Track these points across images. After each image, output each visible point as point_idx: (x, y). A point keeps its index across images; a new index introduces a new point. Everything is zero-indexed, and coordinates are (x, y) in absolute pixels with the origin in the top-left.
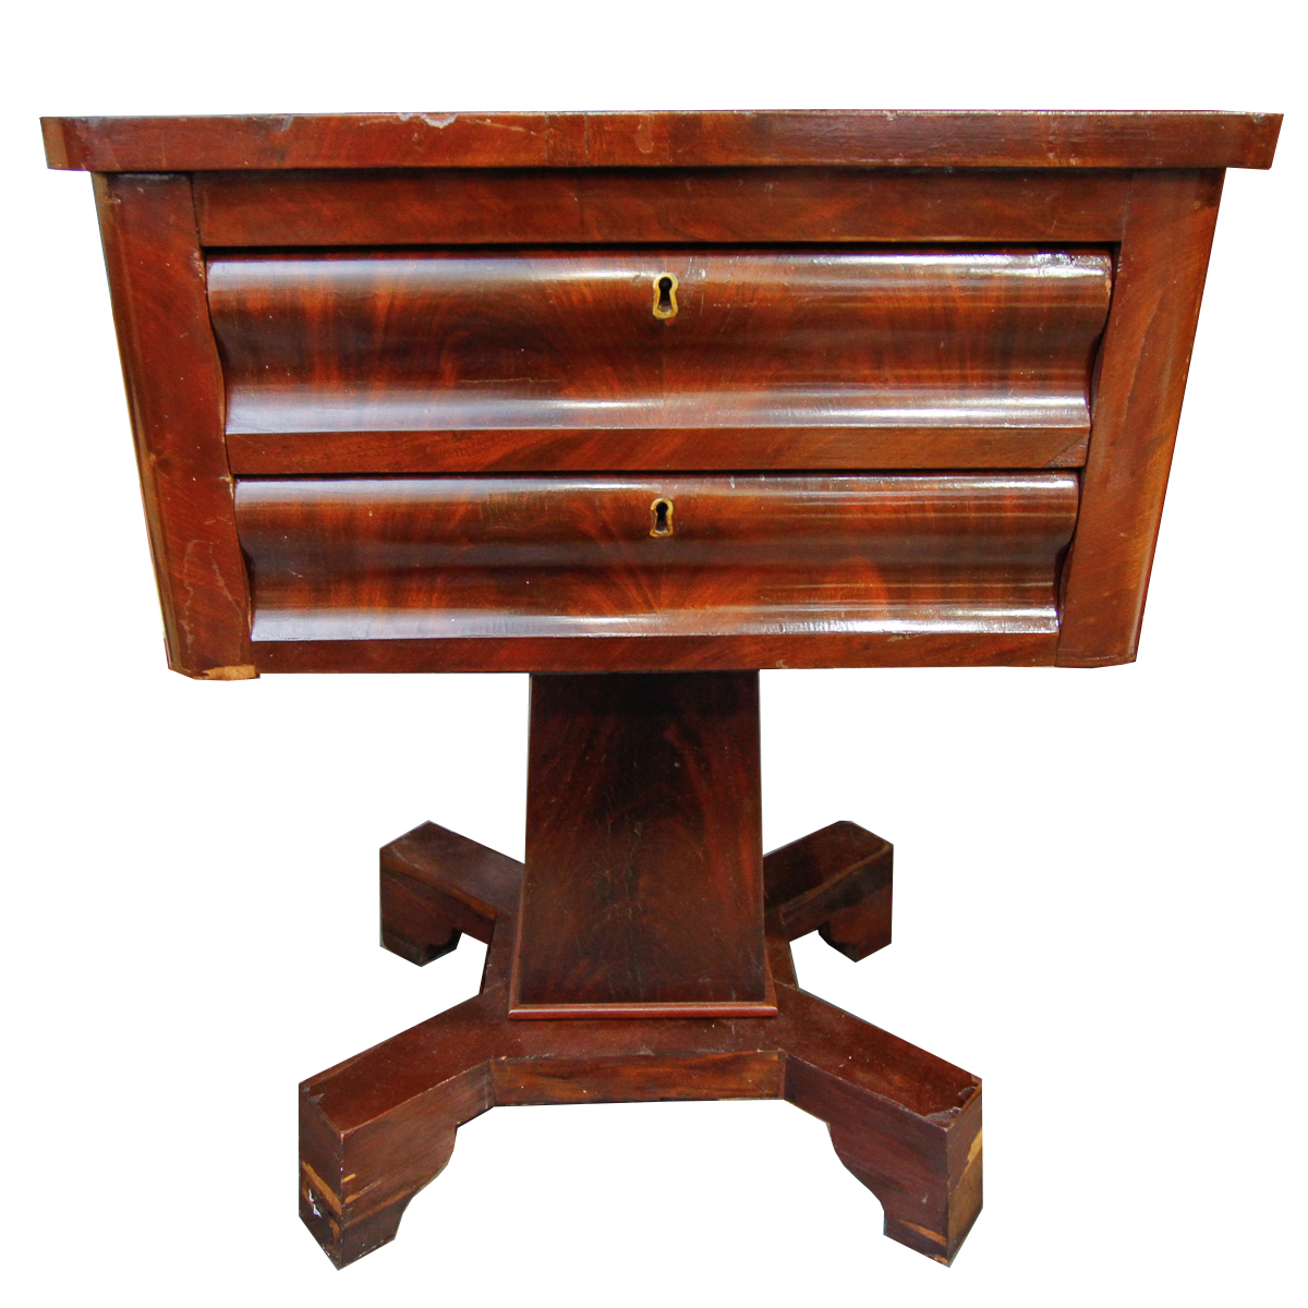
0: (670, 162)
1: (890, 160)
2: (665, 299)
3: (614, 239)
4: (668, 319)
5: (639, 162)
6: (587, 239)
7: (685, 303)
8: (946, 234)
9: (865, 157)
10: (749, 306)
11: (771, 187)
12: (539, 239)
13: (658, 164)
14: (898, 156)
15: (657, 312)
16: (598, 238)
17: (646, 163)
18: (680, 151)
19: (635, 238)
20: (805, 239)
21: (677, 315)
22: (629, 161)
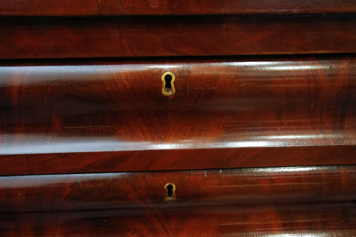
0: (169, 13)
1: (291, 10)
2: (168, 86)
3: (140, 55)
4: (170, 96)
5: (151, 13)
6: (124, 55)
7: (179, 88)
8: (318, 50)
9: (277, 9)
10: (213, 89)
11: (225, 26)
12: (98, 55)
13: (162, 14)
14: (296, 7)
15: (164, 92)
16: (130, 54)
17: (154, 13)
18: (174, 6)
19: (151, 55)
20: (242, 54)
21: (175, 94)
22: (145, 12)
